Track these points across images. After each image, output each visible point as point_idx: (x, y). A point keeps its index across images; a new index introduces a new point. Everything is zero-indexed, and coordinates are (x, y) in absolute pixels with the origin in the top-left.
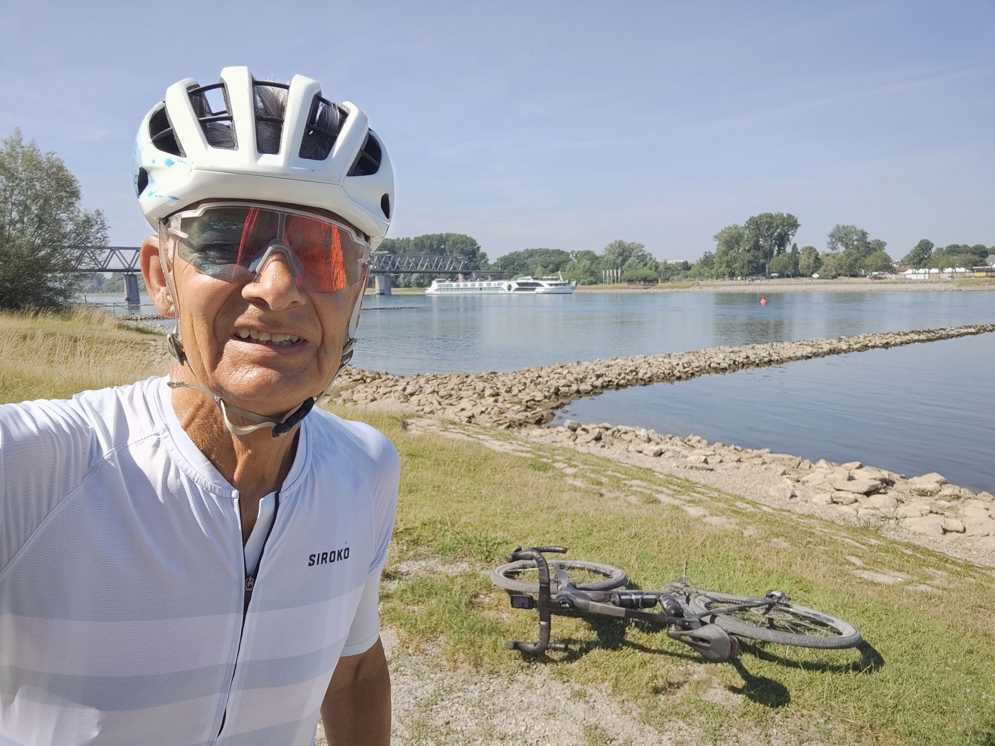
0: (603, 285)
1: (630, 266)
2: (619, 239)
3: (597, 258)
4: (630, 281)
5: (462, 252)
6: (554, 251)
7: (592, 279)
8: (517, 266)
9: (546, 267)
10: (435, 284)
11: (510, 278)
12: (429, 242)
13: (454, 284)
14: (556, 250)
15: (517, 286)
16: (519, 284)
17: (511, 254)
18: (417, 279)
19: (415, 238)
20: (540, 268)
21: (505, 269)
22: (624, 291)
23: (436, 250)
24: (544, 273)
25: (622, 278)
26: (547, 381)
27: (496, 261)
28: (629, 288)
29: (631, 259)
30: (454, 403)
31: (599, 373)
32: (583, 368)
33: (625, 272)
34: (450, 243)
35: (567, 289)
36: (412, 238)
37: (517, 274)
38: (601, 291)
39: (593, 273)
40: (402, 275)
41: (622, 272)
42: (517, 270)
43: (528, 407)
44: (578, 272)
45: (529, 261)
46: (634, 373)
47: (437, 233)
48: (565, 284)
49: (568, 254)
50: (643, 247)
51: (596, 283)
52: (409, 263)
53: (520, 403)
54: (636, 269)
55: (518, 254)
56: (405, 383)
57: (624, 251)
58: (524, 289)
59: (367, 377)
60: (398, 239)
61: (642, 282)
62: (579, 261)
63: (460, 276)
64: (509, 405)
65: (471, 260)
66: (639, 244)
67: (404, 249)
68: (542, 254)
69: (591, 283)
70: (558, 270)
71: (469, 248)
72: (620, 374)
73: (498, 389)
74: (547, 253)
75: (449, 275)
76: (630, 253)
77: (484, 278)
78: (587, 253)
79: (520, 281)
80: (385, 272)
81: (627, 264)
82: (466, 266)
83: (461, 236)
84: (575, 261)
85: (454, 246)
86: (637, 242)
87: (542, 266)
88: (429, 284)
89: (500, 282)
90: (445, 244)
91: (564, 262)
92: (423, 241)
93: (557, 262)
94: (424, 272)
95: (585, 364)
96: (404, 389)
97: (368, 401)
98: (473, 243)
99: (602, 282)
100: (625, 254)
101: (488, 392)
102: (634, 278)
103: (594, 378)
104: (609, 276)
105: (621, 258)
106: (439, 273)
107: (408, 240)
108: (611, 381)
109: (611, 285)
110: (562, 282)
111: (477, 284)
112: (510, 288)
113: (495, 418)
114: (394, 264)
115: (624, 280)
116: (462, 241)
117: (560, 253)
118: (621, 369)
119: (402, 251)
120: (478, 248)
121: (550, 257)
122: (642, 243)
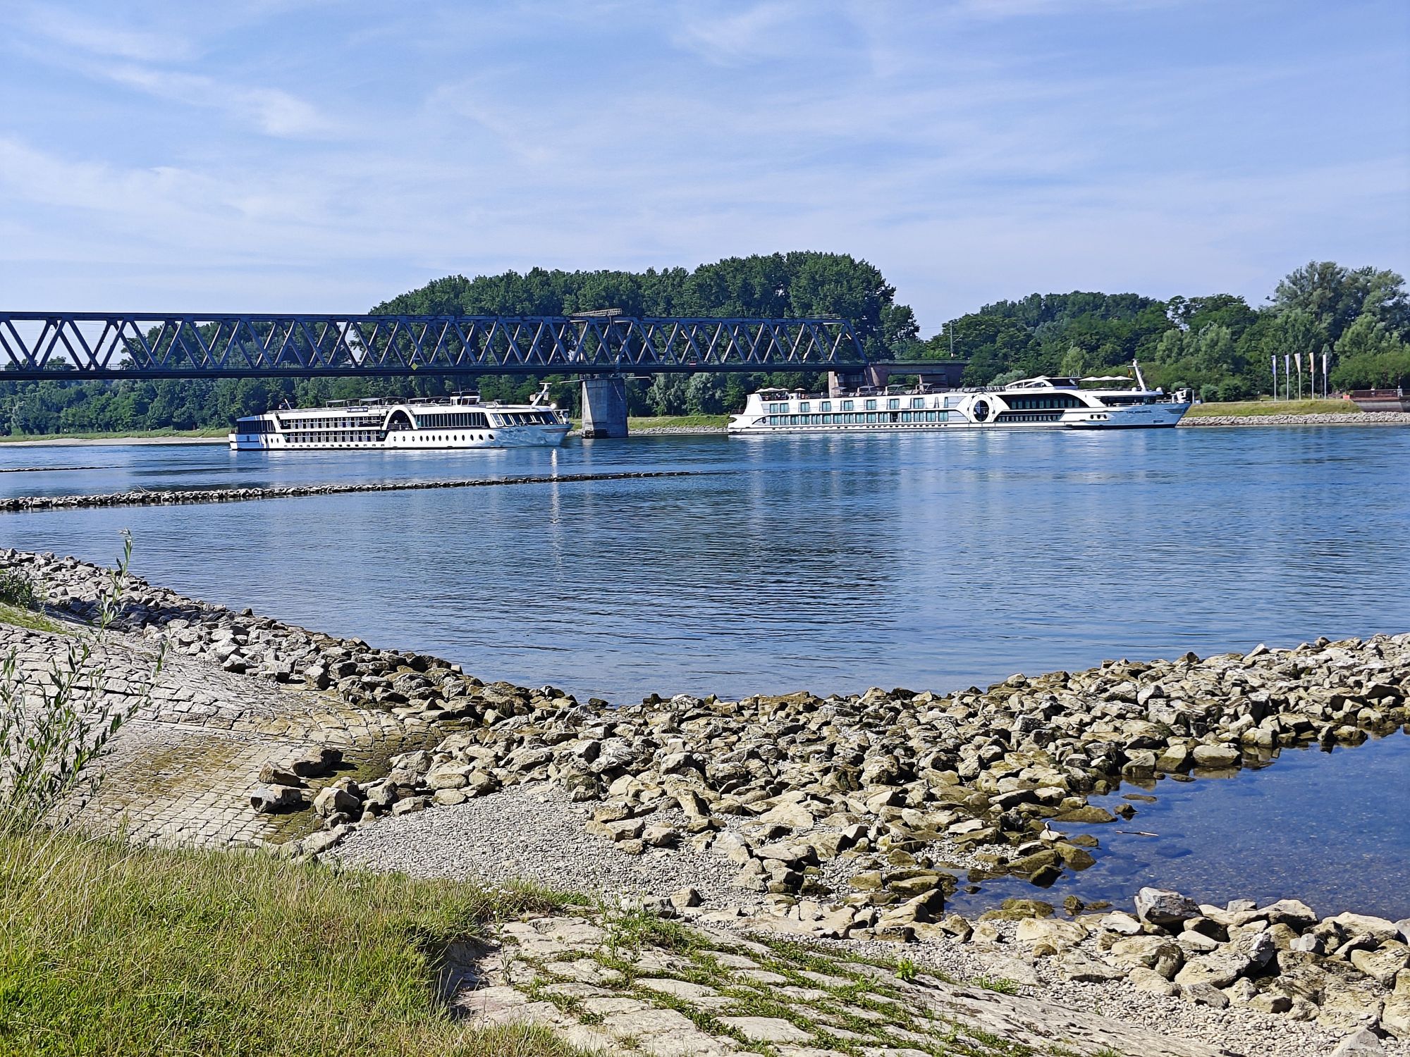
0: (1275, 402)
1: (1358, 342)
2: (1319, 261)
3: (1253, 318)
4: (1359, 388)
5: (838, 306)
6: (1118, 300)
7: (1237, 381)
8: (1005, 345)
9: (1092, 349)
10: (756, 405)
11: (981, 382)
12: (739, 282)
13: (815, 405)
14: (1123, 297)
15: (1003, 407)
16: (1007, 399)
17: (985, 311)
18: (705, 389)
19: (701, 269)
20: (1073, 351)
21: (968, 354)
22: (1340, 418)
23: (759, 303)
24: (1087, 365)
25: (1333, 377)
26: (1082, 726)
27: (939, 331)
28: (1357, 410)
29: (1359, 319)
31: (1262, 696)
32: (1206, 679)
33: (1342, 358)
34: (803, 282)
35: (1160, 412)
36: (691, 272)
37: (1005, 370)
38: (1266, 420)
39: (1239, 365)
40: (661, 378)
41: (1334, 360)
42: (1005, 357)
44: (1194, 360)
45: (1038, 332)
46: (1389, 699)
47: (765, 252)
48: (1152, 400)
49: (1162, 308)
50: (1399, 281)
51: (1249, 395)
52: (681, 342)
54: (1379, 350)
55: (1006, 310)
57: (1338, 296)
58: (1024, 417)
60: (651, 271)
62: (1195, 330)
63: (833, 379)
65: (864, 330)
66: (1386, 274)
67: (668, 301)
68: (1082, 310)
69: (1235, 395)
70: (1130, 358)
71: (859, 295)
72: (1337, 703)
74: (1097, 307)
75: (798, 375)
76: (1360, 302)
77: (906, 384)
78: (1223, 302)
79: (1011, 391)
80: (611, 370)
81: (1348, 334)
82: (850, 348)
83: (835, 260)
84: (1185, 327)
85: (815, 292)
86: (1380, 268)
87: (1081, 344)
88: (740, 406)
89: (952, 394)
90: (787, 283)
91: (1150, 331)
92: (722, 278)
93: (1126, 333)
94: (723, 368)
95: (1217, 662)
98: (871, 277)
99: (1272, 394)
100: (1340, 305)
102: (1371, 377)
103: (1247, 718)
104: (1294, 372)
105: (1328, 319)
106: (770, 370)
107: (680, 274)
108: (1306, 727)
109: (1299, 402)
110: (1144, 392)
111: (882, 402)
112: (982, 411)
114: (635, 345)
115: (1341, 385)
116: (838, 273)
117: (1135, 304)
118: (1342, 682)
119: (662, 305)
120: (888, 294)
121: (1104, 317)
122: (1395, 272)
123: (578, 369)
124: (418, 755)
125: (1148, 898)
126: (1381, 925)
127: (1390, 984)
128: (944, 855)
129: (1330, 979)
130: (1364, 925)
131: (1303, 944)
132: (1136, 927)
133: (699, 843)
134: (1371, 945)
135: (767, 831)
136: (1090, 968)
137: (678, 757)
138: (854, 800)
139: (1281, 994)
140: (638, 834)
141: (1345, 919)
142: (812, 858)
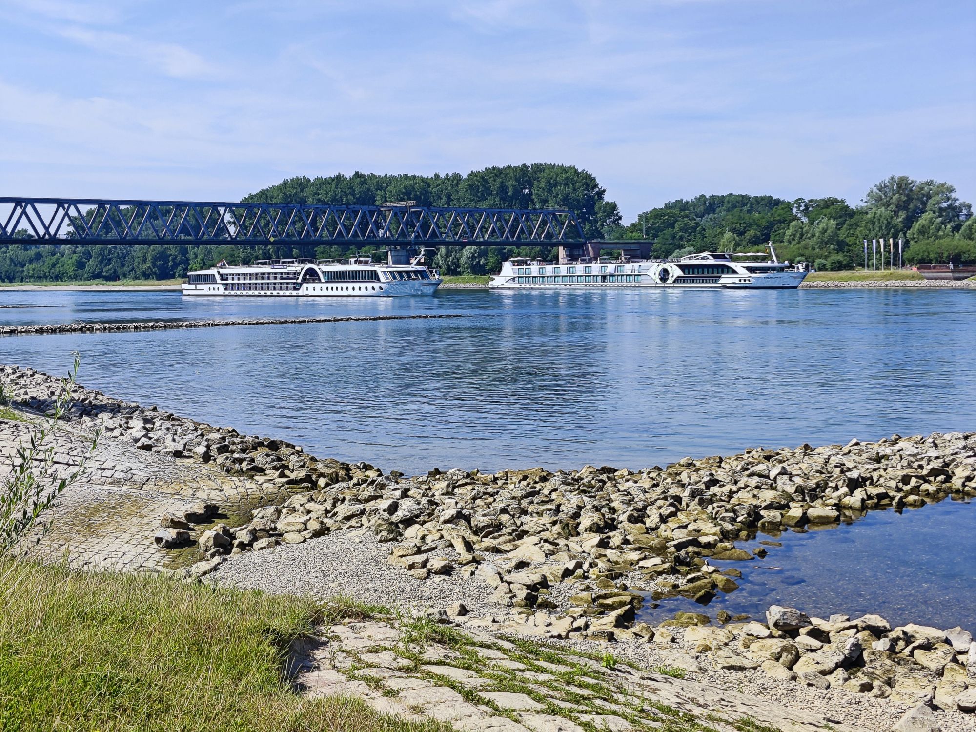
0: (866, 272)
1: (923, 231)
2: (897, 175)
3: (851, 214)
4: (924, 263)
5: (566, 201)
6: (759, 200)
7: (840, 257)
8: (681, 230)
9: (741, 234)
10: (508, 269)
11: (664, 255)
12: (498, 184)
13: (549, 269)
14: (763, 198)
15: (678, 272)
16: (682, 267)
17: (668, 206)
18: (473, 257)
19: (472, 174)
20: (728, 235)
21: (655, 236)
22: (910, 283)
23: (512, 198)
24: (737, 245)
25: (906, 256)
26: (731, 494)
27: (636, 220)
28: (922, 278)
29: (924, 216)
30: (504, 547)
31: (854, 474)
32: (816, 462)
33: (912, 242)
34: (542, 184)
35: (786, 278)
36: (465, 176)
37: (681, 247)
38: (859, 284)
39: (841, 246)
40: (443, 250)
41: (906, 244)
42: (681, 238)
43: (679, 561)
44: (811, 242)
45: (705, 221)
46: (941, 478)
47: (516, 163)
48: (782, 269)
49: (789, 206)
50: (951, 190)
51: (848, 267)
52: (456, 225)
53: (661, 550)
54: (937, 237)
55: (682, 206)
56: (398, 493)
57: (910, 199)
58: (694, 280)
59: (322, 475)
60: (437, 176)
61: (951, 266)
62: (812, 222)
63: (562, 252)
64: (635, 556)
65: (584, 218)
66: (943, 185)
67: (449, 196)
68: (734, 207)
69: (838, 267)
70: (766, 240)
71: (581, 194)
72: (906, 480)
73: (613, 510)
74: (745, 205)
75: (538, 249)
76: (924, 204)
77: (612, 256)
78: (830, 203)
79: (685, 262)
80: (409, 243)
81: (917, 226)
82: (574, 231)
83: (564, 170)
84: (805, 219)
85: (550, 191)
86: (939, 180)
87: (733, 230)
88: (497, 269)
89: (644, 264)
90: (531, 185)
91: (780, 222)
92: (486, 181)
93: (764, 223)
94: (486, 243)
95: (824, 451)
96: (393, 508)
97: (307, 534)
98: (589, 182)
99: (863, 266)
100: (911, 206)
101: (586, 520)
102: (932, 256)
103: (844, 490)
104: (878, 252)
105: (902, 215)
106: (518, 245)
107: (457, 178)
108: (886, 495)
109: (883, 272)
110: (776, 264)
111: (595, 268)
112: (664, 275)
113: (597, 591)
114: (425, 226)
115: (911, 261)
116: (567, 179)
117: (772, 203)
118: (909, 465)
119: (444, 199)
120: (601, 193)
121: (749, 212)
122: (949, 184)
123: (386, 242)
124: (271, 509)
125: (775, 613)
126: (933, 633)
127: (940, 673)
128: (636, 582)
129: (900, 670)
130: (922, 633)
131: (881, 645)
132: (766, 632)
133: (466, 571)
134: (927, 647)
135: (513, 563)
136: (735, 661)
137: (452, 512)
138: (573, 543)
139: (865, 680)
140: (424, 565)
141: (910, 628)
142: (544, 583)
